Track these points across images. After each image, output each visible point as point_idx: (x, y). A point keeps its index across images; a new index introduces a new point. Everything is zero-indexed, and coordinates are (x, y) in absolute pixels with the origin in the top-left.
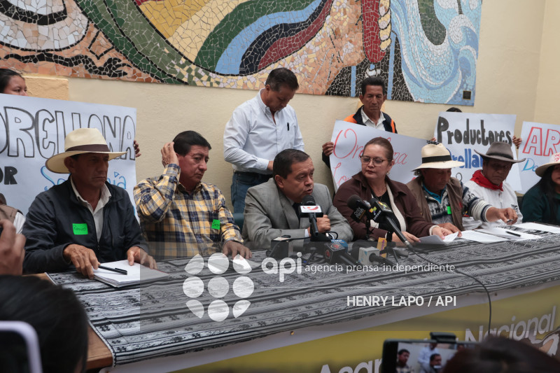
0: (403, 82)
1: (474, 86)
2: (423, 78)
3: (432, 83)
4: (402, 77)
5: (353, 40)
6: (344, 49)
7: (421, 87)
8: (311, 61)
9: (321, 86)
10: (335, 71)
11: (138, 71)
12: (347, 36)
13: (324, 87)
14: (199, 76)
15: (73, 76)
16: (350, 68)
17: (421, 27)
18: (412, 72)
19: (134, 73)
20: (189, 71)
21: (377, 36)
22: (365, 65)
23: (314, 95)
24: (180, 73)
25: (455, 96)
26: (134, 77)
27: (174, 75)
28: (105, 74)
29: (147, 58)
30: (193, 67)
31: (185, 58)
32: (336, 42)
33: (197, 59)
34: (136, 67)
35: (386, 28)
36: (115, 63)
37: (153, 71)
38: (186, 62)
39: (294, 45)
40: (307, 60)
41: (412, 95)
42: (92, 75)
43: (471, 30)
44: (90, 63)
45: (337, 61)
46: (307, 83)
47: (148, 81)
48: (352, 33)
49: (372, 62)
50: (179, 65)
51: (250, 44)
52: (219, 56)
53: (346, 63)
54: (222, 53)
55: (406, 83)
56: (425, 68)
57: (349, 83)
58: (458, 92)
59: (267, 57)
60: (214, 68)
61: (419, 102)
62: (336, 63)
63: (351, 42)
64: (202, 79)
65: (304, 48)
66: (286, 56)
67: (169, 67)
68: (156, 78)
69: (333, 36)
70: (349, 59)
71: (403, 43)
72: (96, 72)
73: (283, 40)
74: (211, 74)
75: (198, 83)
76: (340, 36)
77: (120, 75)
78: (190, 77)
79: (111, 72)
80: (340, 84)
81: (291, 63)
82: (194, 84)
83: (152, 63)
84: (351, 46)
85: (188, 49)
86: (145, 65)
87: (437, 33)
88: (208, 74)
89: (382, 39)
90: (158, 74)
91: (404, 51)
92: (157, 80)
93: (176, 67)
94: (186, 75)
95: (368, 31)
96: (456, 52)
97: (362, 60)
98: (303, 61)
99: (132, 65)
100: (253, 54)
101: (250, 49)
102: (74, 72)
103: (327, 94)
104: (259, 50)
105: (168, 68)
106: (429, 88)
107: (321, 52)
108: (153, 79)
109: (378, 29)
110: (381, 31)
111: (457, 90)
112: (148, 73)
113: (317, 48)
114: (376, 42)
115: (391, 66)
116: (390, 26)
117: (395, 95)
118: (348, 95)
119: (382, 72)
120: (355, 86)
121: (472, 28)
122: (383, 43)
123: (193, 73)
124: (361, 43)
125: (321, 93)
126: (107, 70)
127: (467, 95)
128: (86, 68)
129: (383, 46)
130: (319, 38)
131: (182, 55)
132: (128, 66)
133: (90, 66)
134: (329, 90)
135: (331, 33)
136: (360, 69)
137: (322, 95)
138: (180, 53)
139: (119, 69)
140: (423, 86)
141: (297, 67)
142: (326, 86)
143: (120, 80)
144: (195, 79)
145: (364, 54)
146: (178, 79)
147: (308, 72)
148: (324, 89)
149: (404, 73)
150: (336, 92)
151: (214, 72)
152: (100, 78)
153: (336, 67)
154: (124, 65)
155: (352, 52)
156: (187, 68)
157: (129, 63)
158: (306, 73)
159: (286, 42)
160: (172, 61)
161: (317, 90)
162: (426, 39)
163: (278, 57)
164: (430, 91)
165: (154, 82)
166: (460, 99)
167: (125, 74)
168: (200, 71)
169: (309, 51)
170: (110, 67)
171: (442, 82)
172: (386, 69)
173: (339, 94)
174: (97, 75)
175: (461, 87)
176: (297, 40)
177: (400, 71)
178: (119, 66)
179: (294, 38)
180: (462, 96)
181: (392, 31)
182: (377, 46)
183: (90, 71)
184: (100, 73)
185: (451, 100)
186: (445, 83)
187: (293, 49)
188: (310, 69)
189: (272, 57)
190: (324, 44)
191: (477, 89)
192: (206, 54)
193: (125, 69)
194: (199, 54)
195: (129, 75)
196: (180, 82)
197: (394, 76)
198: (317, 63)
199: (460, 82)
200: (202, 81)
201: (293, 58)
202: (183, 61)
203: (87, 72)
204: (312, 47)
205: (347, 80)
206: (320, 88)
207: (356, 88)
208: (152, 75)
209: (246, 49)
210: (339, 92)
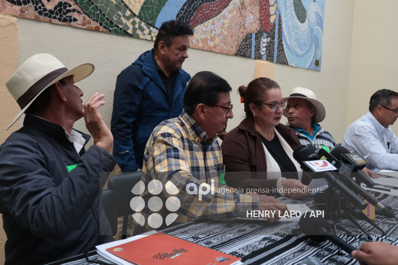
0: (283, 49)
1: (321, 57)
2: (294, 47)
3: (299, 52)
4: (282, 46)
5: (253, 12)
6: (248, 18)
7: (293, 54)
8: (226, 26)
9: (232, 47)
10: (242, 36)
11: (87, 18)
12: (249, 8)
13: (234, 48)
14: (142, 30)
15: (22, 16)
16: (251, 34)
17: (293, 8)
18: (288, 42)
19: (84, 20)
20: (134, 23)
21: (268, 11)
22: (261, 33)
23: (227, 54)
24: (126, 25)
25: (311, 62)
26: (84, 24)
27: (121, 26)
28: (55, 18)
29: (96, 6)
30: (137, 20)
31: (130, 10)
32: (242, 11)
33: (140, 13)
34: (86, 14)
35: (273, 5)
36: (65, 7)
37: (102, 20)
38: (131, 14)
39: (215, 10)
40: (223, 24)
41: (288, 60)
42: (42, 17)
43: (320, 15)
44: (40, 5)
45: (243, 28)
46: (223, 44)
47: (97, 30)
48: (252, 6)
49: (265, 31)
50: (124, 16)
51: (182, 4)
52: (158, 12)
53: (248, 30)
54: (161, 9)
55: (285, 50)
56: (296, 40)
57: (250, 47)
58: (312, 60)
59: (195, 18)
60: (154, 23)
61: (291, 66)
62: (242, 30)
63: (252, 13)
64: (144, 32)
65: (221, 14)
66: (209, 19)
67: (116, 17)
68: (104, 27)
69: (240, 7)
70: (251, 27)
71: (283, 19)
72: (46, 15)
73: (207, 5)
74: (151, 28)
75: (141, 36)
76: (245, 7)
77: (70, 21)
78: (134, 29)
79: (61, 16)
80: (245, 47)
81: (212, 26)
82: (138, 37)
83: (101, 12)
84: (252, 17)
85: (133, 2)
86: (94, 13)
87: (302, 14)
88: (149, 29)
89: (271, 14)
90: (106, 23)
91: (284, 25)
92: (105, 30)
93: (122, 18)
94: (131, 27)
95: (263, 6)
96: (312, 30)
97: (259, 29)
98: (221, 24)
99: (82, 12)
100: (184, 14)
101: (182, 9)
102: (22, 11)
103: (236, 55)
104: (189, 11)
105: (115, 19)
106: (298, 56)
107: (233, 19)
108: (101, 28)
109: (269, 6)
110: (271, 7)
111: (312, 58)
112: (97, 22)
113: (230, 15)
114: (267, 16)
115: (276, 36)
116: (275, 4)
117: (278, 59)
118: (250, 57)
119: (271, 40)
120: (254, 50)
121: (320, 13)
122: (272, 17)
123: (137, 26)
124: (258, 15)
125: (232, 53)
126: (57, 14)
127: (317, 63)
128: (36, 9)
129: (272, 19)
130: (231, 7)
131: (128, 7)
132: (78, 12)
133: (40, 7)
134: (237, 51)
135: (239, 4)
136: (258, 36)
137: (233, 55)
138: (125, 5)
139: (69, 14)
140: (294, 53)
141: (216, 29)
142: (236, 48)
143: (71, 26)
144: (139, 32)
145: (260, 25)
146: (124, 31)
147: (224, 35)
148: (234, 50)
149: (283, 43)
150: (242, 54)
151: (154, 27)
152: (50, 22)
153: (243, 33)
154: (74, 10)
155: (252, 22)
156: (131, 20)
157: (79, 9)
158: (222, 35)
159: (209, 7)
160: (119, 12)
161: (230, 50)
162: (296, 18)
163: (203, 19)
164: (298, 58)
165: (103, 32)
166: (313, 65)
167: (75, 20)
168: (143, 24)
169: (225, 17)
170: (60, 10)
171: (304, 52)
172: (273, 38)
173: (244, 56)
174: (47, 19)
175: (314, 57)
176: (216, 7)
177: (281, 41)
178: (69, 11)
179: (214, 4)
180: (315, 63)
181: (277, 8)
182: (268, 19)
183: (40, 13)
184: (50, 17)
185: (309, 66)
186: (305, 54)
187: (214, 14)
188: (225, 33)
189: (199, 19)
190: (234, 13)
191: (322, 59)
192: (148, 9)
193: (75, 15)
194: (142, 8)
195: (79, 22)
196: (125, 33)
197: (278, 44)
198: (230, 28)
199: (314, 53)
200: (144, 34)
201: (214, 21)
202: (128, 13)
203: (37, 13)
204: (227, 14)
205: (249, 44)
206: (231, 49)
207: (255, 52)
208: (101, 24)
209: (180, 8)
210: (244, 53)
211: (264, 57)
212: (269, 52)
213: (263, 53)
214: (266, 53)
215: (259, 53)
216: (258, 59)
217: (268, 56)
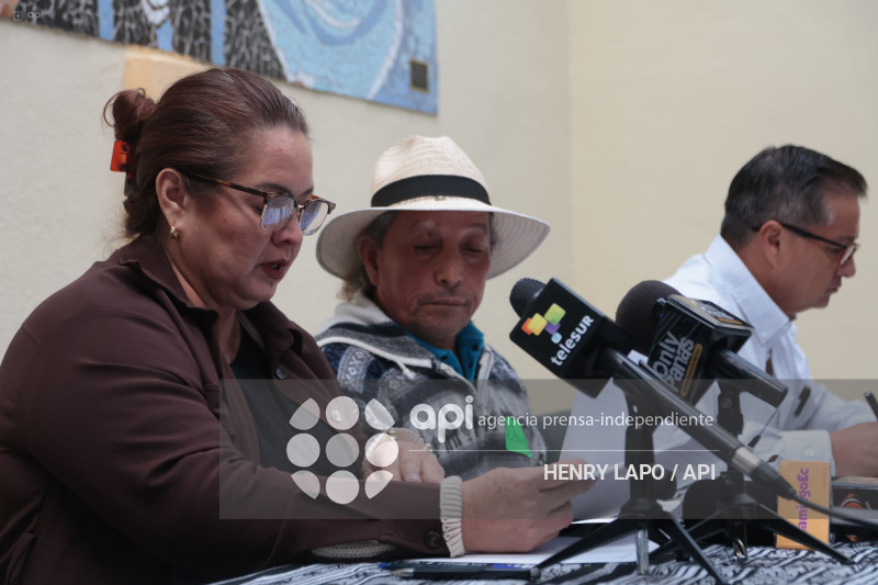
1: (433, 47)
3: (330, 20)
7: (302, 30)
25: (392, 72)
41: (281, 55)
58: (397, 62)
61: (299, 87)
106: (326, 39)
111: (393, 52)
117: (234, 51)
118: (91, 31)
127: (420, 76)
164: (327, 49)
166: (403, 85)
171: (355, 22)
173: (62, 25)
175: (403, 47)
180: (408, 78)
185: (384, 88)
186: (363, 29)
191: (442, 58)
199: (399, 26)
207: (116, 6)
210: (59, 13)
211: (166, 36)
212: (187, 13)
213: (155, 17)
214: (172, 16)
215: (138, 16)
216: (132, 41)
217: (182, 31)
